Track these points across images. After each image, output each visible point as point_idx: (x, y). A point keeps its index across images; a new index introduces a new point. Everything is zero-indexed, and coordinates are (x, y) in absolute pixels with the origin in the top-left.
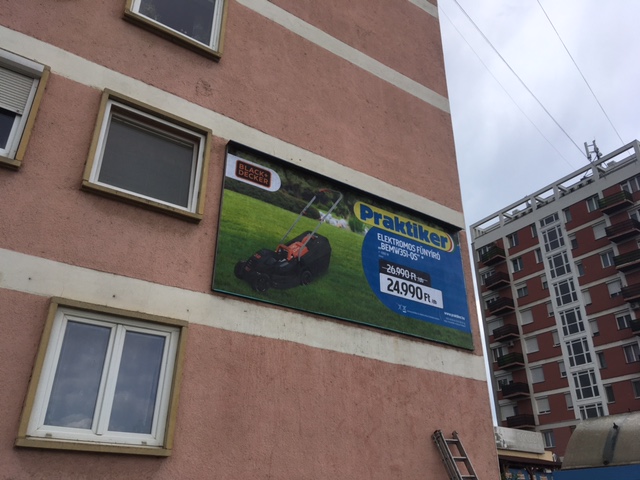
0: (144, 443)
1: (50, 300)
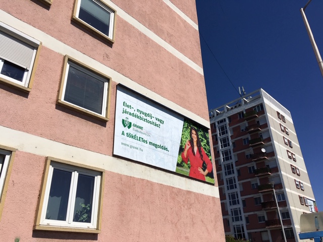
0: (88, 227)
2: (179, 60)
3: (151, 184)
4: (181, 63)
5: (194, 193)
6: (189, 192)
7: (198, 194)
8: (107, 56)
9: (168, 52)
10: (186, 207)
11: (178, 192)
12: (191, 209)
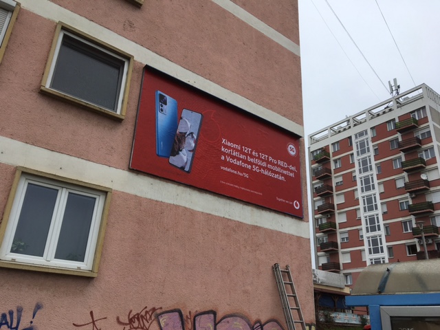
0: (79, 268)
1: (16, 168)
2: (257, 31)
3: (192, 213)
4: (260, 36)
5: (265, 230)
6: (256, 228)
7: (272, 231)
8: (131, 25)
9: (238, 20)
10: (248, 248)
11: (236, 226)
12: (258, 252)
